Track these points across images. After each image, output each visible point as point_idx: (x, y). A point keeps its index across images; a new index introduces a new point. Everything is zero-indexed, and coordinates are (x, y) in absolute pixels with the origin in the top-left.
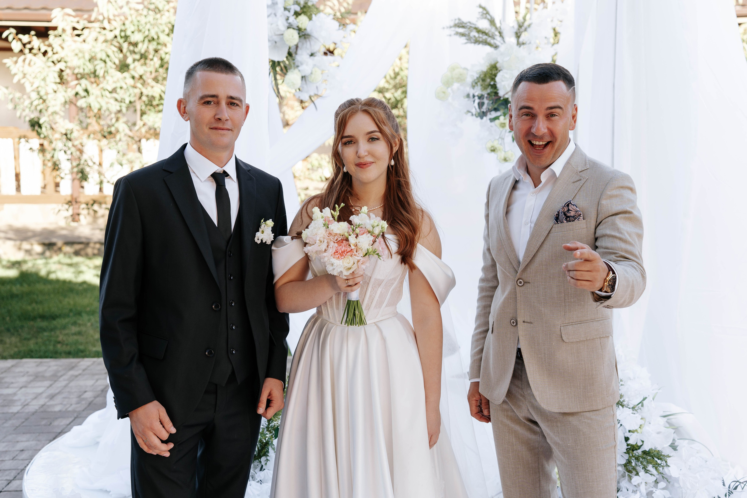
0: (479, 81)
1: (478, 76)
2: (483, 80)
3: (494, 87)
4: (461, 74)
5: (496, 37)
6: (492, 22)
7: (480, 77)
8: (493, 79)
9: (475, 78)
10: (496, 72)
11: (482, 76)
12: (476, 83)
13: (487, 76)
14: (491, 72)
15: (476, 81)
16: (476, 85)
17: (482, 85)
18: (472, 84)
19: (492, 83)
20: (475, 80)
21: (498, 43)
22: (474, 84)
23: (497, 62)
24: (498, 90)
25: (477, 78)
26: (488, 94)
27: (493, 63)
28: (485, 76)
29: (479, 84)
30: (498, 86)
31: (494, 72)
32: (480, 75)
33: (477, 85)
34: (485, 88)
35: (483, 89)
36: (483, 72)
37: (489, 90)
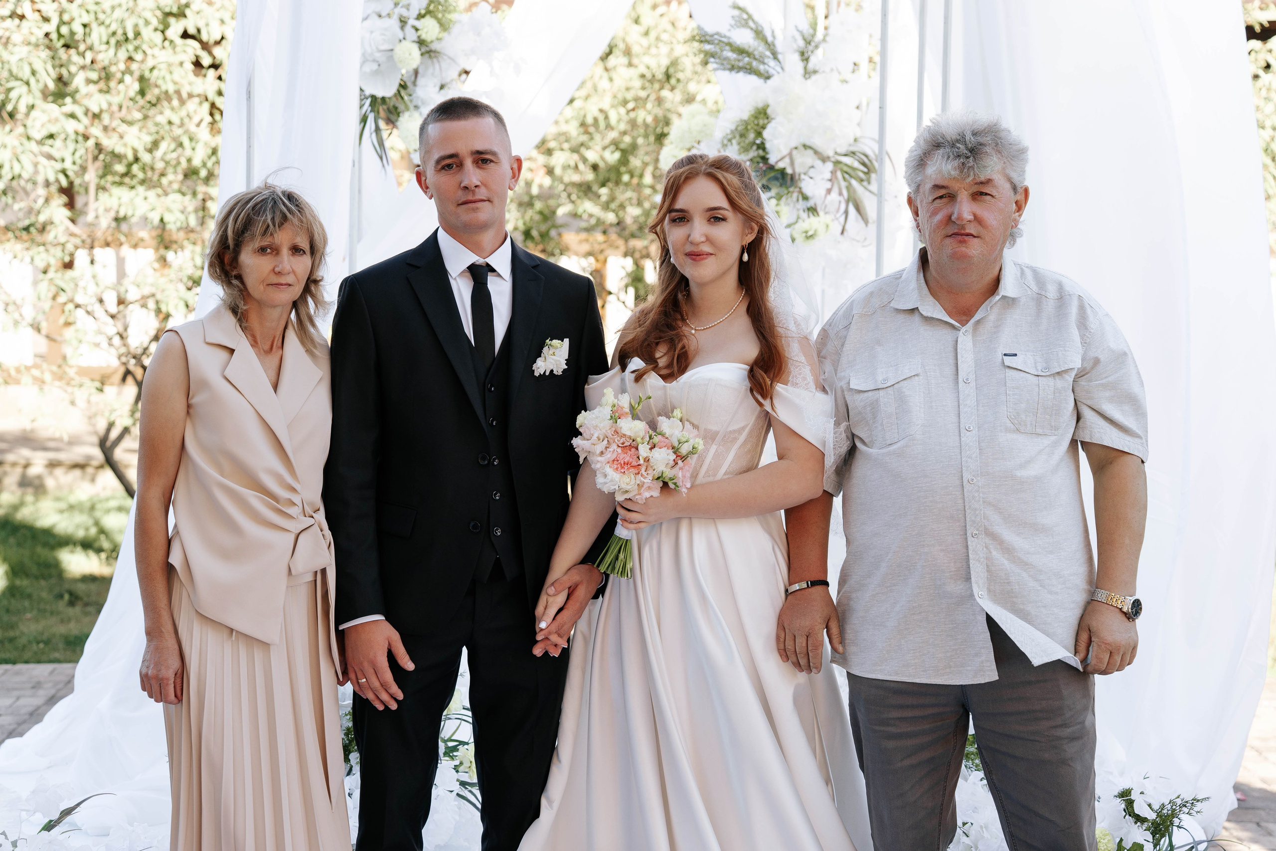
0: (735, 137)
1: (733, 127)
2: (742, 136)
3: (762, 147)
4: (705, 125)
5: (766, 61)
6: (759, 33)
7: (736, 129)
8: (759, 134)
9: (728, 131)
10: (766, 121)
11: (740, 128)
12: (730, 140)
13: (749, 127)
14: (756, 122)
15: (729, 137)
16: (729, 143)
17: (739, 144)
18: (723, 142)
19: (758, 142)
20: (727, 135)
21: (771, 71)
22: (725, 142)
23: (768, 106)
24: (767, 153)
25: (732, 132)
26: (751, 160)
27: (760, 105)
28: (746, 129)
29: (734, 142)
30: (768, 146)
31: (761, 122)
32: (738, 126)
33: (732, 144)
34: (746, 150)
35: (742, 150)
36: (741, 121)
37: (753, 153)
